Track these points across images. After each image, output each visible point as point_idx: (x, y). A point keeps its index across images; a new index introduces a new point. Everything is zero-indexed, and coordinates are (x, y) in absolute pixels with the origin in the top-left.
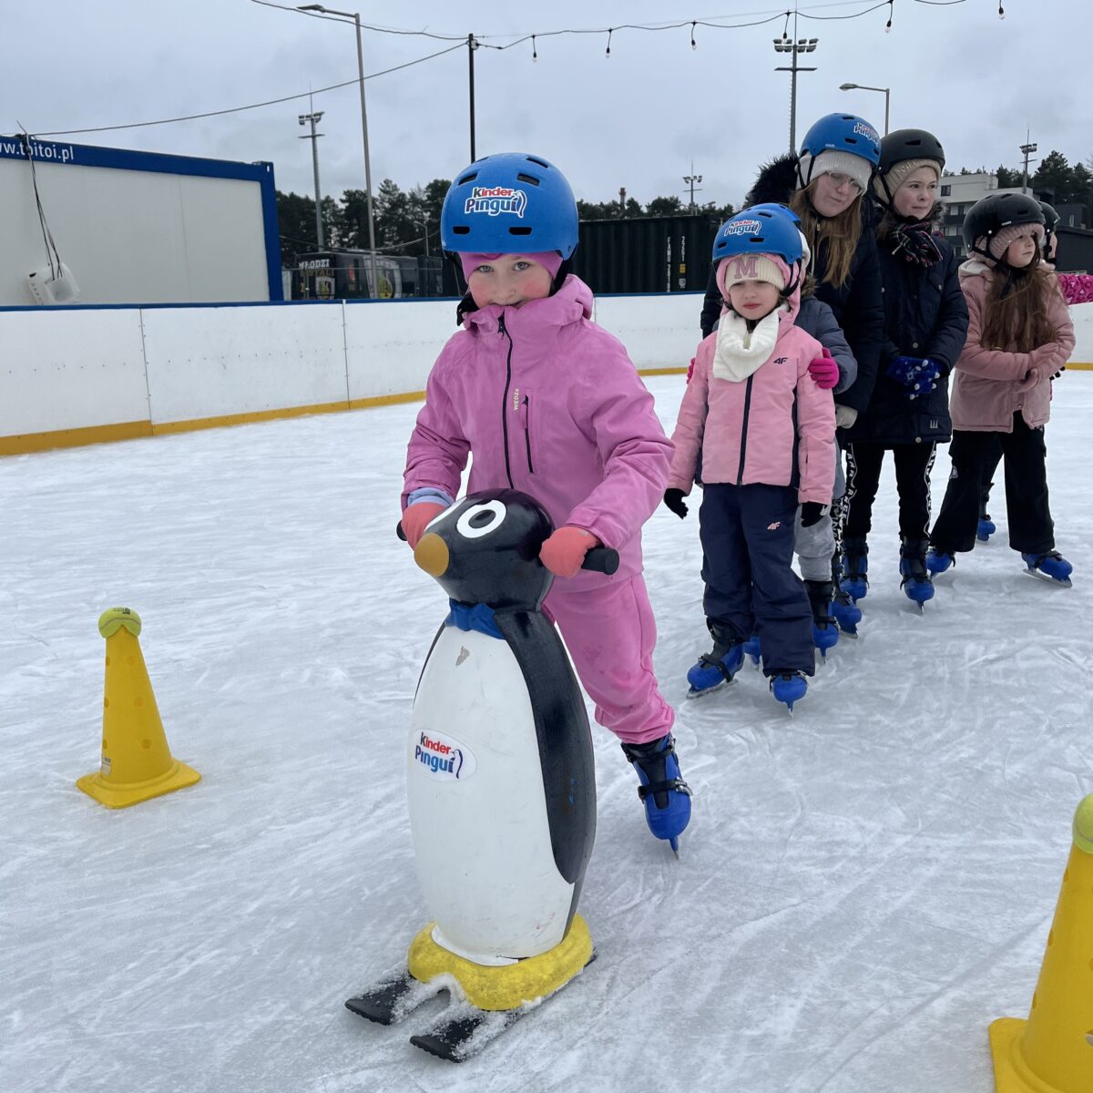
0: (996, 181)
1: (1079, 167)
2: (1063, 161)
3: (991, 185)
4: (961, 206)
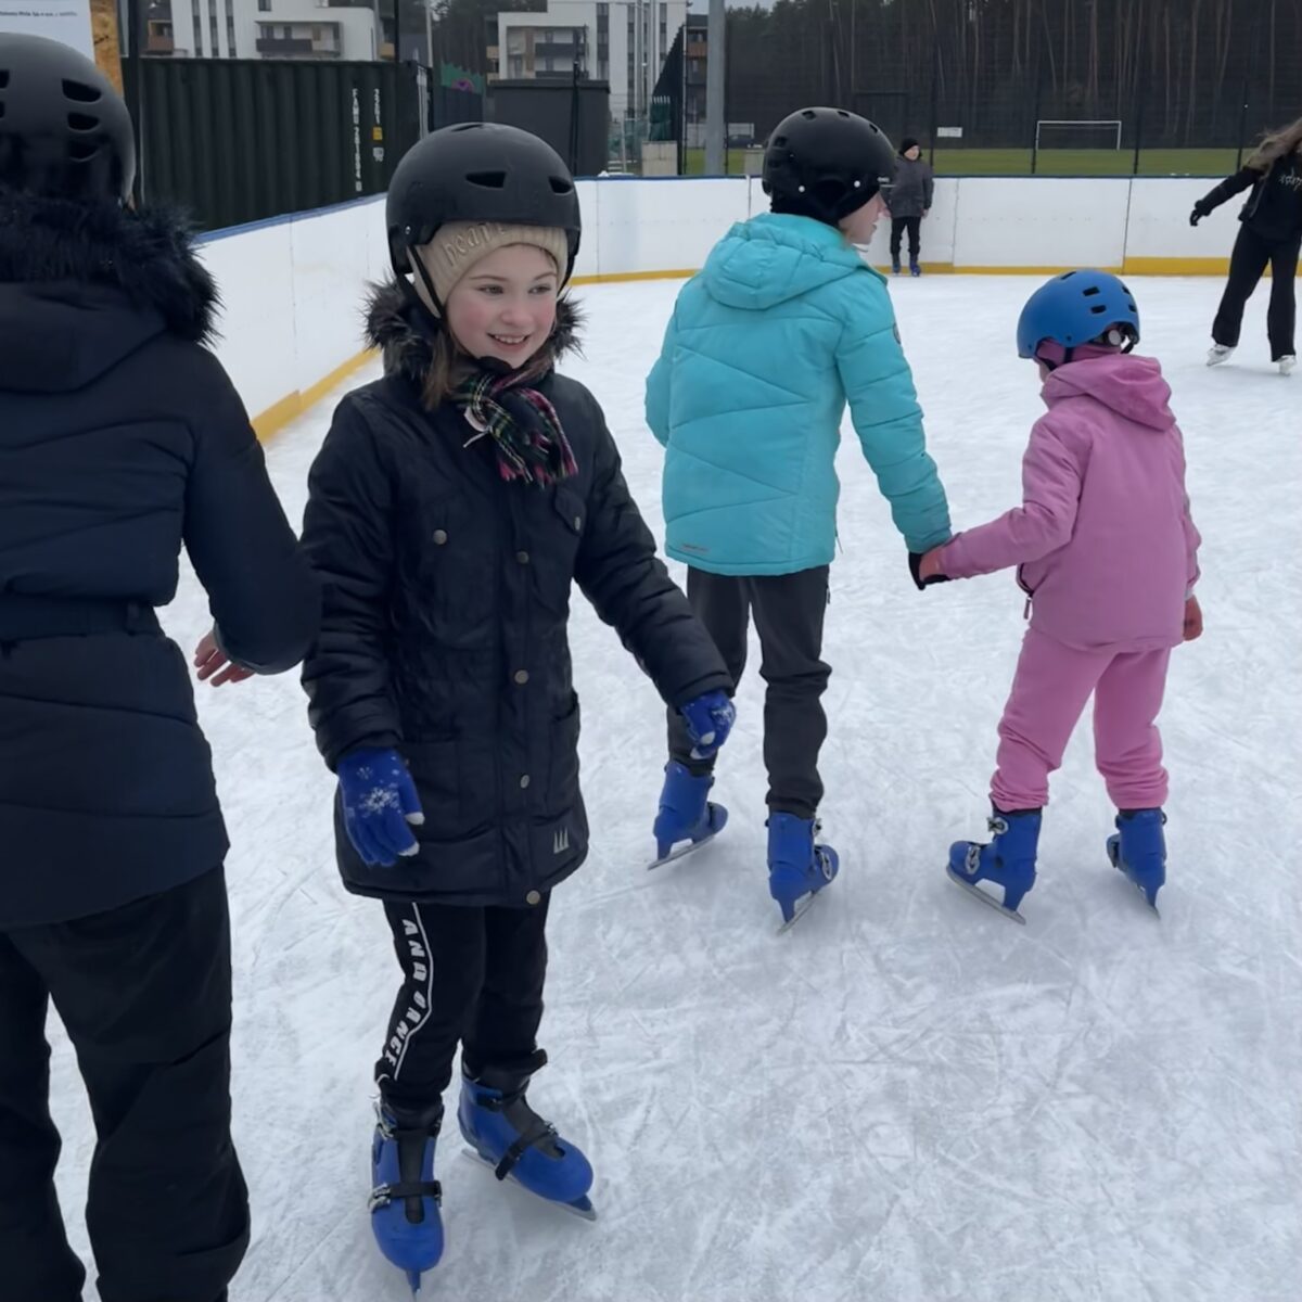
4: (288, 27)
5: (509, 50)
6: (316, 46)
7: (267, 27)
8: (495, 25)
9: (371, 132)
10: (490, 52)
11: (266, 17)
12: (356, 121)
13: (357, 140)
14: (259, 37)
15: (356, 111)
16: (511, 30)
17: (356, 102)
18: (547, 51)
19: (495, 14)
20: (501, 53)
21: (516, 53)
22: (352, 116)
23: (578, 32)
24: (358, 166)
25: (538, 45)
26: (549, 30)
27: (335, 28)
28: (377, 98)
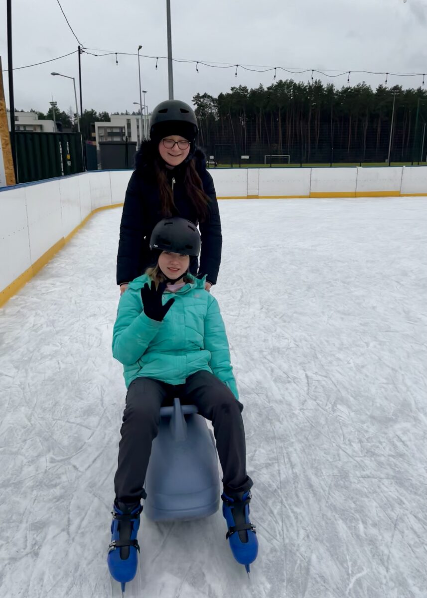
4: (25, 126)
5: (99, 134)
8: (94, 126)
9: (66, 156)
10: (93, 135)
12: (61, 152)
13: (62, 159)
15: (61, 149)
16: (99, 127)
17: (61, 146)
18: (111, 134)
19: (94, 123)
20: (96, 134)
21: (101, 135)
22: (60, 151)
23: (121, 128)
24: (62, 167)
25: (108, 133)
26: (112, 128)
28: (68, 145)
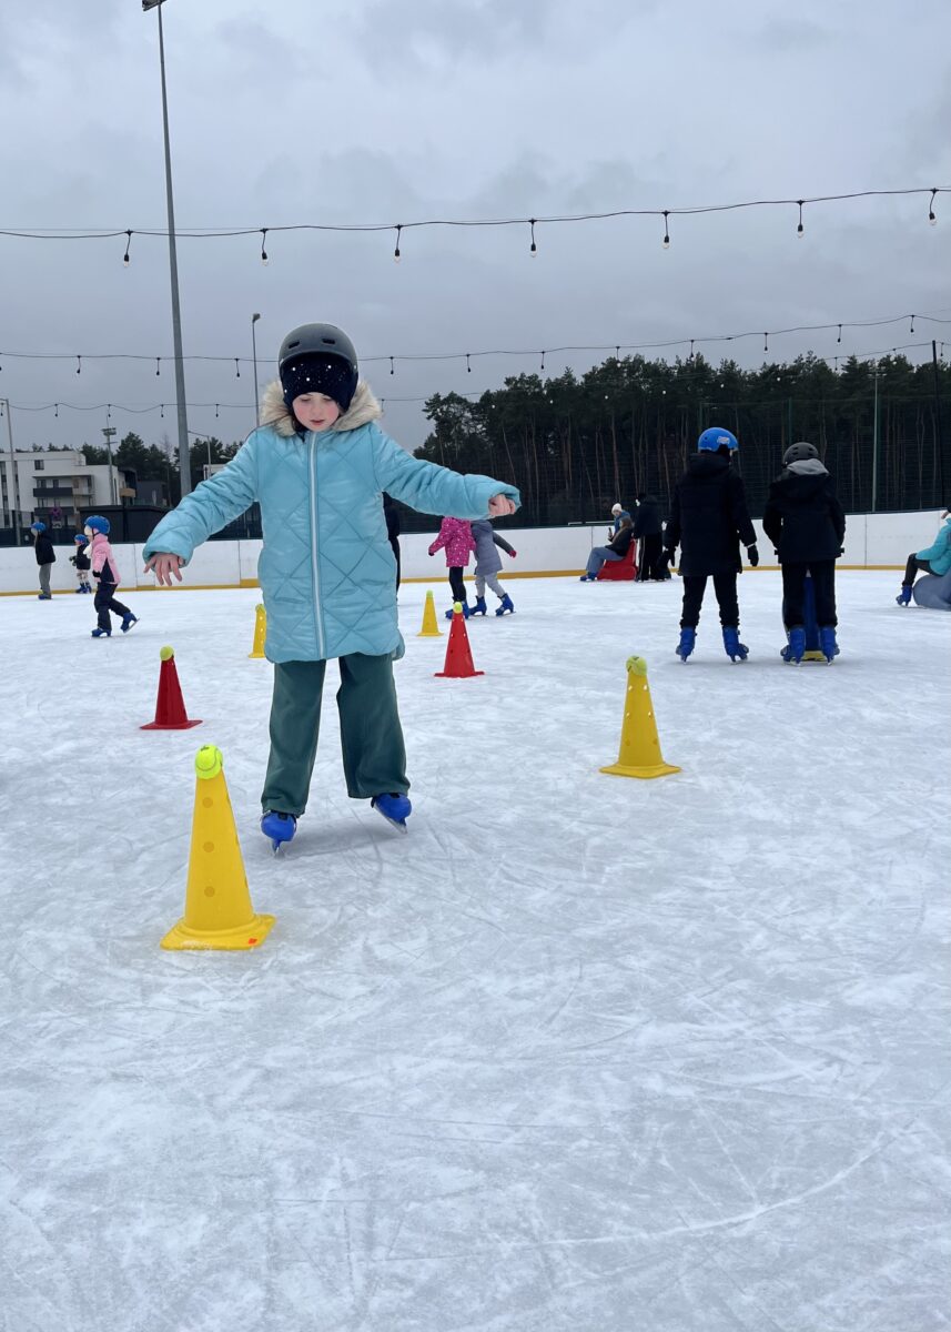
0: (83, 458)
1: (154, 448)
2: (139, 442)
3: (80, 462)
4: (56, 479)
6: (75, 492)
7: (41, 480)
11: (40, 473)
14: (35, 487)
27: (89, 479)
